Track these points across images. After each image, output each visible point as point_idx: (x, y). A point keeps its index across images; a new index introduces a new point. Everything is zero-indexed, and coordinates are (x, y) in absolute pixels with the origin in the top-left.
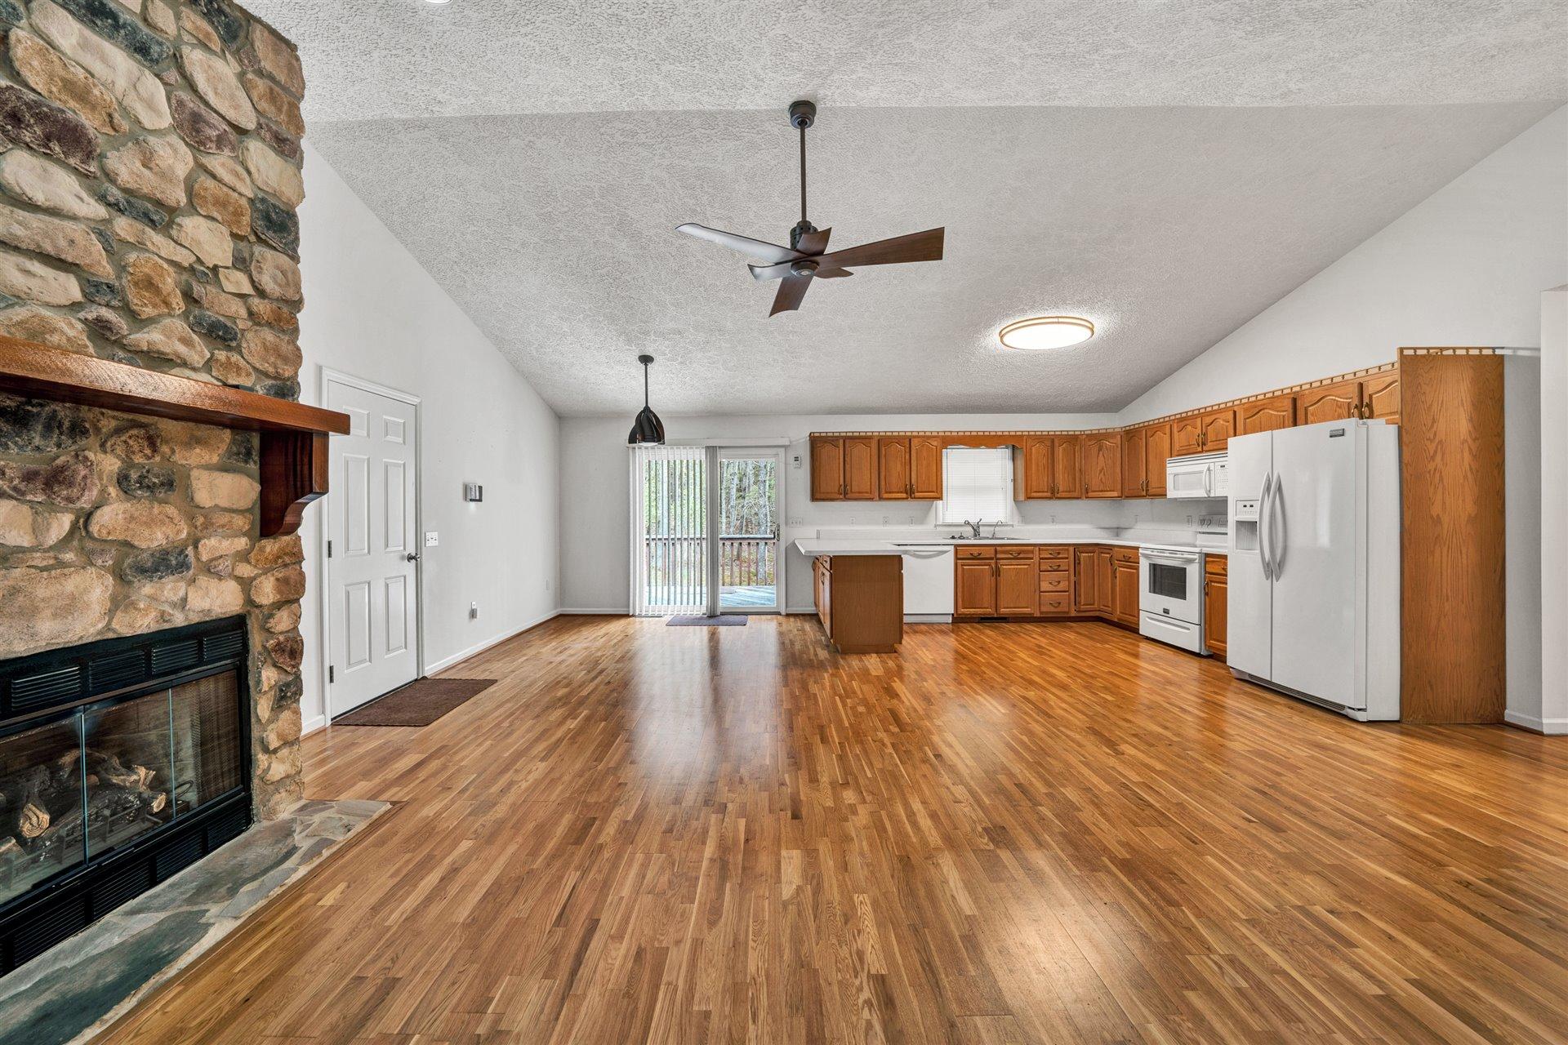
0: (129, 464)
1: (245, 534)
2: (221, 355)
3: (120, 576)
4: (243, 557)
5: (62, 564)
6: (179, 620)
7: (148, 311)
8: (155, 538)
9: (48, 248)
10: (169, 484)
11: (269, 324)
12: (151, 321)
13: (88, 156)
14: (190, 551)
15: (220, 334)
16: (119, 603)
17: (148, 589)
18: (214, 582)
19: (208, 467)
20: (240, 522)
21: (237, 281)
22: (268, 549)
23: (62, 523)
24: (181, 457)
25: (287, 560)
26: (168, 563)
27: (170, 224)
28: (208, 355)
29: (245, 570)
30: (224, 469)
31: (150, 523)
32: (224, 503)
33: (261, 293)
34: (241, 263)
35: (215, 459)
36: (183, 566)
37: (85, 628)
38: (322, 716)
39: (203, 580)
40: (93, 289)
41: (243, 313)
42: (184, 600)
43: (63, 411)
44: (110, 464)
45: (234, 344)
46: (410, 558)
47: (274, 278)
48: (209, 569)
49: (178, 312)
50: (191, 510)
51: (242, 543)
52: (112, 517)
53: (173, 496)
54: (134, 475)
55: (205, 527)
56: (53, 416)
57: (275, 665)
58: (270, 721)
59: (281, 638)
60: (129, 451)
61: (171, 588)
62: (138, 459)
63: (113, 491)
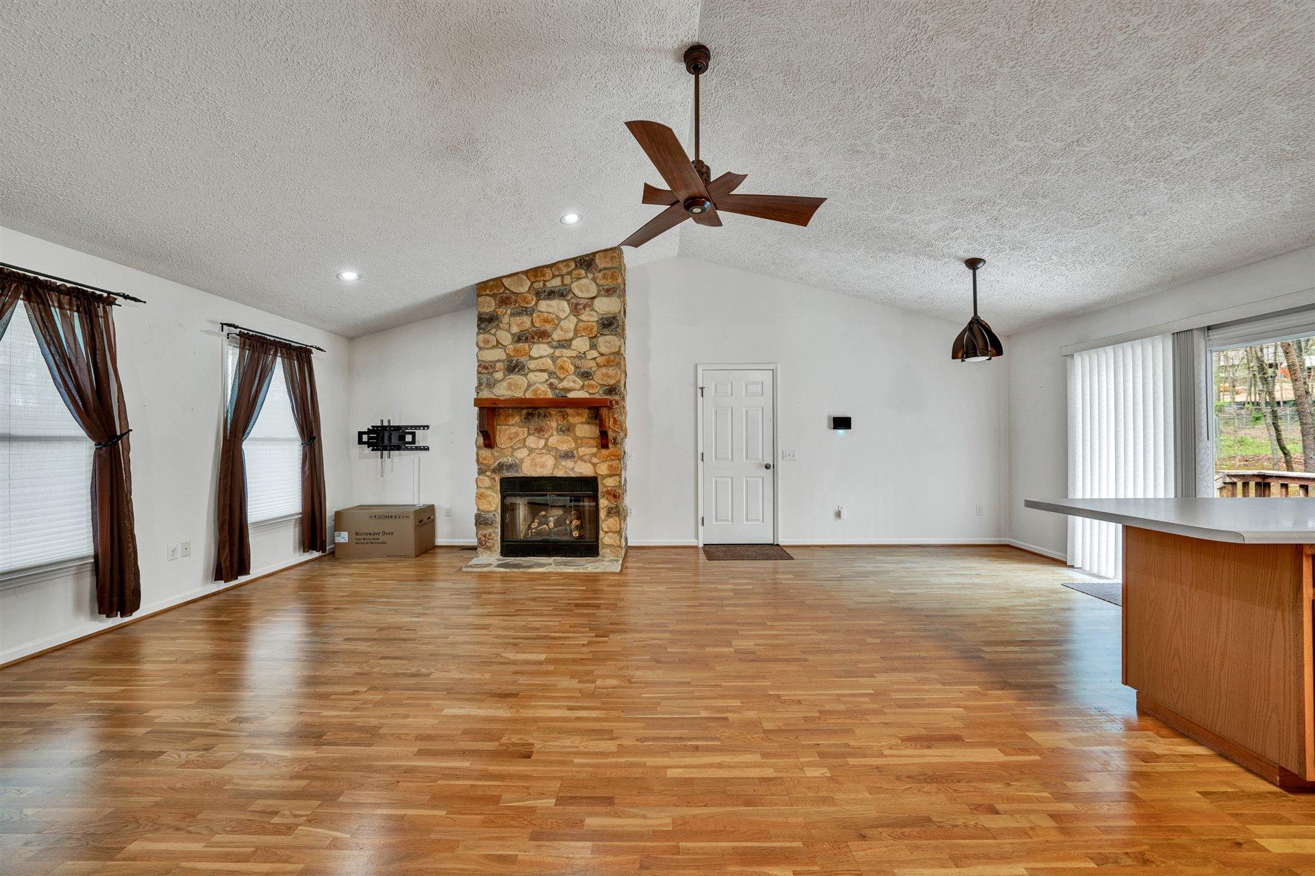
0: (558, 425)
1: (596, 447)
2: (586, 383)
3: (555, 458)
4: (594, 455)
5: (543, 453)
6: (572, 475)
7: (562, 376)
8: (564, 447)
9: (539, 368)
10: (568, 430)
11: (604, 366)
12: (564, 378)
13: (549, 336)
14: (575, 452)
15: (586, 375)
16: (555, 466)
17: (563, 463)
18: (582, 463)
19: (582, 423)
20: (592, 442)
21: (594, 354)
22: (603, 453)
23: (542, 442)
24: (572, 420)
25: (613, 458)
26: (568, 455)
27: (570, 345)
28: (582, 384)
29: (595, 460)
30: (588, 423)
31: (563, 442)
32: (588, 436)
33: (602, 355)
34: (593, 346)
35: (584, 420)
36: (573, 456)
37: (546, 472)
38: (696, 541)
39: (579, 462)
40: (551, 374)
41: (594, 365)
42: (574, 468)
43: (542, 411)
44: (554, 424)
45: (591, 377)
46: (767, 467)
47: (606, 346)
48: (581, 458)
49: (571, 373)
50: (576, 439)
51: (595, 450)
52: (554, 440)
53: (571, 434)
54: (559, 427)
55: (582, 443)
56: (539, 413)
57: (607, 499)
58: (605, 520)
59: (609, 489)
60: (557, 421)
61: (569, 463)
62: (560, 422)
63: (555, 433)
